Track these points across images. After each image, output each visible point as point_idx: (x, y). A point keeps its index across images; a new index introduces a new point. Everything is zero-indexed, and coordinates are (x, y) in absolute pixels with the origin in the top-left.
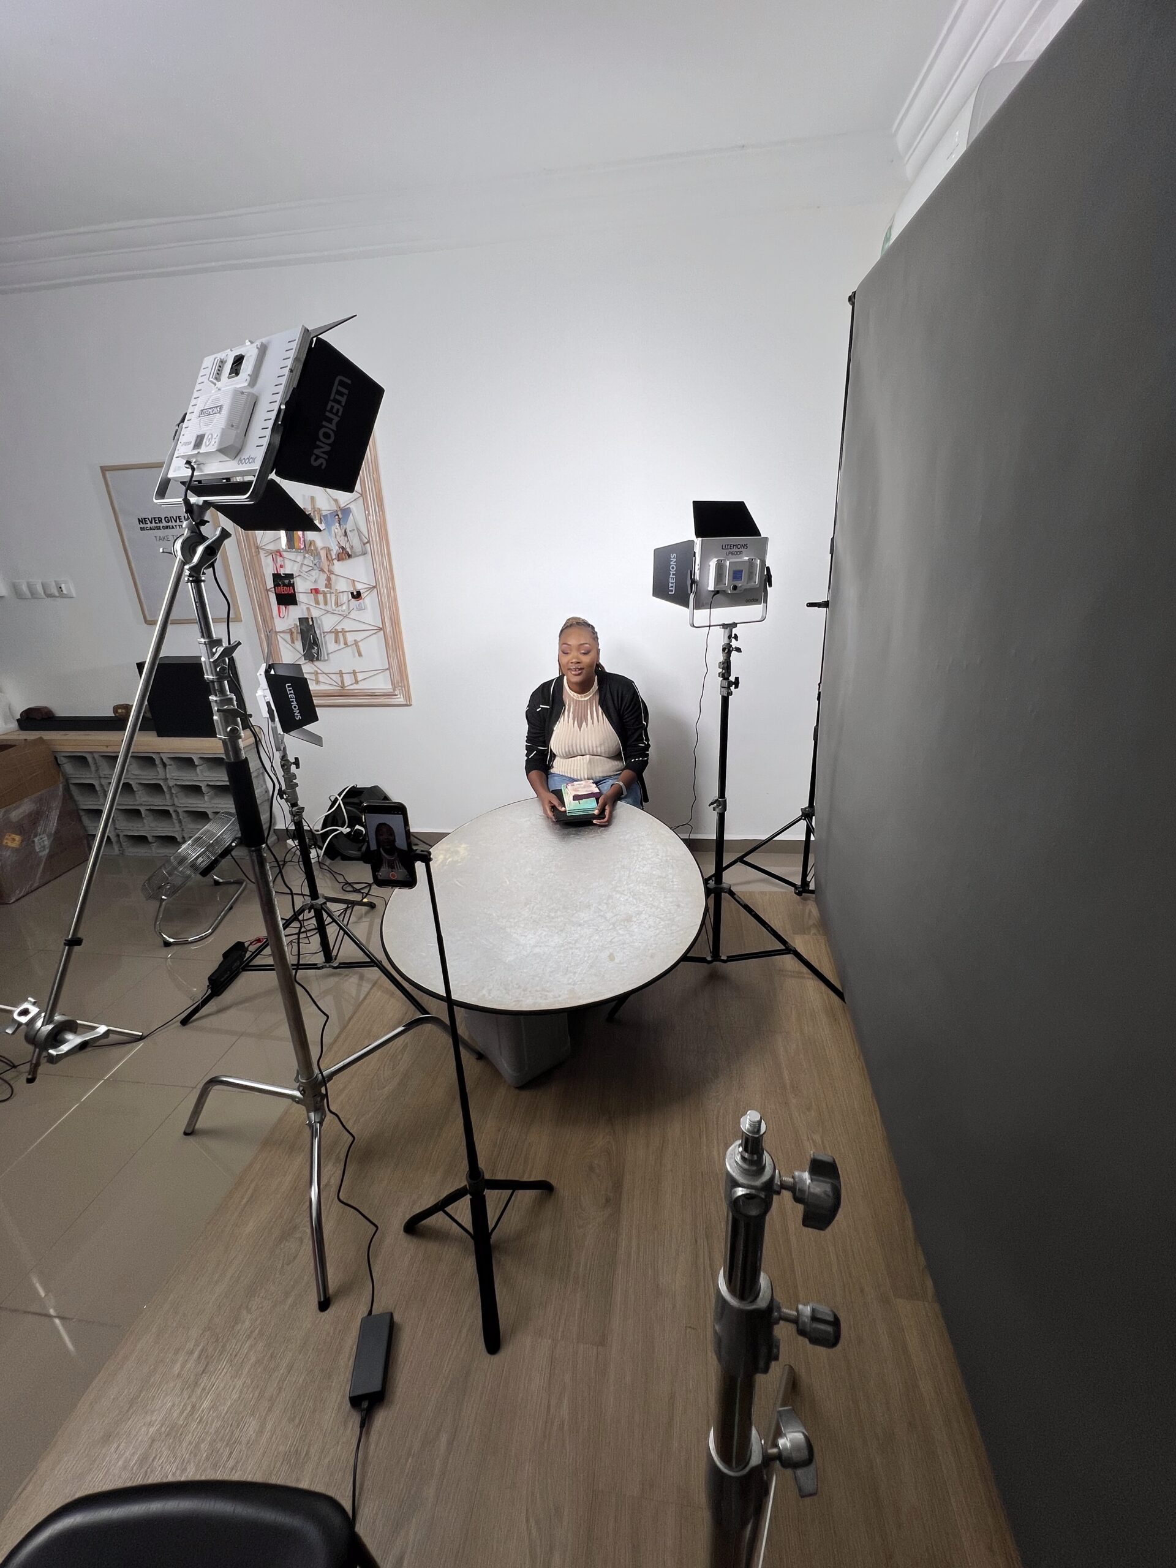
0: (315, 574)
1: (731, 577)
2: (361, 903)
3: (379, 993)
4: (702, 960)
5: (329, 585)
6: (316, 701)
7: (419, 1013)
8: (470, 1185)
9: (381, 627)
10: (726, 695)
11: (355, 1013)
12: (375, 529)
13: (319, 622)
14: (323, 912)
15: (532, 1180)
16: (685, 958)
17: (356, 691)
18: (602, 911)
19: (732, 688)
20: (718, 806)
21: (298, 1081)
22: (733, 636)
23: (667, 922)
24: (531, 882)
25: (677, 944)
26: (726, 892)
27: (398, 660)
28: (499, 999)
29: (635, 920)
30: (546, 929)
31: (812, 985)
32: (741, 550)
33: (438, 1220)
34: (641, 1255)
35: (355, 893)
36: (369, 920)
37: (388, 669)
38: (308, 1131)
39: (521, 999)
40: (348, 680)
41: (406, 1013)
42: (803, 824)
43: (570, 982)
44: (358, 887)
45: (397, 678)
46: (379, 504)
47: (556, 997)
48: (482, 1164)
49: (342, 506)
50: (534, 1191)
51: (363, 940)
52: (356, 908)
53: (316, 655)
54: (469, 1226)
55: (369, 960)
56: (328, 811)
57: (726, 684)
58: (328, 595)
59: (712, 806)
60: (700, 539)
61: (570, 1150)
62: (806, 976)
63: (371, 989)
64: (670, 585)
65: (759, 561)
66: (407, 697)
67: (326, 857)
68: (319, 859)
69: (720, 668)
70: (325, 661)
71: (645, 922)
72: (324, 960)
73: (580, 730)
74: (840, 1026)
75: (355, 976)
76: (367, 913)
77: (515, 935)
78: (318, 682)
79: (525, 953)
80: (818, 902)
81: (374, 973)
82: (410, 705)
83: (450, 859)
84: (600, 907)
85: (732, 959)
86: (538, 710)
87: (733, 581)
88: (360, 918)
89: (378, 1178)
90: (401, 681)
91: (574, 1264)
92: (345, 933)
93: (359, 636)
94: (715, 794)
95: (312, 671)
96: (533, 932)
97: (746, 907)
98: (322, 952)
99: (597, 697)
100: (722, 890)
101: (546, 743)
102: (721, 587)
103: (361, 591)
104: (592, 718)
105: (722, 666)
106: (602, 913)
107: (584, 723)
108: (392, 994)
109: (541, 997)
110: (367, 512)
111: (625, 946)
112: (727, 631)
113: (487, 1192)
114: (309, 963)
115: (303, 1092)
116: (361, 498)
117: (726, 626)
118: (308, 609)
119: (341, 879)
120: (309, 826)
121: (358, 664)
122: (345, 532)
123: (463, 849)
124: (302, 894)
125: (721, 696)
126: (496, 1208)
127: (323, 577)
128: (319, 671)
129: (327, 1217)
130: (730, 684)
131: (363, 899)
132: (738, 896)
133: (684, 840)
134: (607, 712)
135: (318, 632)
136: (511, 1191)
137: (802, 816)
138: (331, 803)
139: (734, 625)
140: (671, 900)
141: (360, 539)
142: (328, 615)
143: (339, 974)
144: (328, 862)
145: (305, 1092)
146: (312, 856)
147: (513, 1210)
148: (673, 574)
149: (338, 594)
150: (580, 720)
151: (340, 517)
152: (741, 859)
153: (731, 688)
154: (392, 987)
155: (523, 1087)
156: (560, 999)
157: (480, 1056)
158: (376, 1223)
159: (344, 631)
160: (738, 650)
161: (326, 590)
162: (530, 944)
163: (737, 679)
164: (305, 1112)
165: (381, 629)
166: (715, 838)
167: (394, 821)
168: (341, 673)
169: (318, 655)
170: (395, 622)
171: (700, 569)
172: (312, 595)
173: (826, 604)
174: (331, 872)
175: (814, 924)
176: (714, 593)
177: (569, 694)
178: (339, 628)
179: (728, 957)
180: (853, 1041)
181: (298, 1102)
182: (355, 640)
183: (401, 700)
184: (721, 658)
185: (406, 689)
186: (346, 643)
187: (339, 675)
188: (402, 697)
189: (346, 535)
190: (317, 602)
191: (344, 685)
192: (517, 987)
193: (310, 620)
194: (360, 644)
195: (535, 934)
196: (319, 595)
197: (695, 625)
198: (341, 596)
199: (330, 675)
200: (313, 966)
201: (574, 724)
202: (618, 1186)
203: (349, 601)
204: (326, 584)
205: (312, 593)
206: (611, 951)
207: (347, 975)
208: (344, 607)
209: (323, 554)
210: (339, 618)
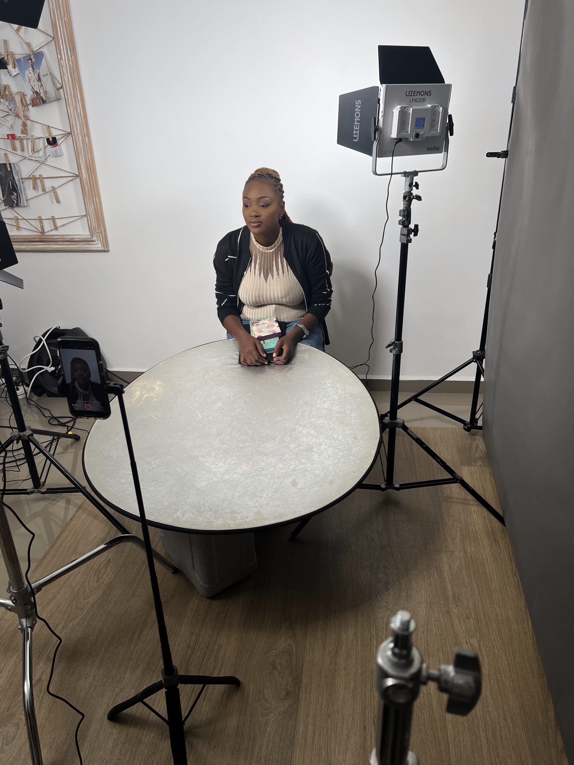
0: (11, 119)
1: (414, 126)
2: (66, 436)
3: (84, 515)
4: (378, 487)
5: (25, 130)
6: (16, 247)
7: (120, 533)
8: (165, 680)
9: (78, 174)
10: (405, 242)
11: (61, 533)
12: (68, 73)
13: (17, 168)
14: (31, 444)
15: (221, 676)
16: (360, 485)
17: (56, 237)
18: (286, 442)
19: (412, 236)
20: (394, 348)
21: (10, 592)
22: (414, 184)
23: (345, 452)
24: (221, 416)
25: (354, 472)
26: (400, 427)
27: (95, 207)
28: (192, 520)
29: (316, 450)
30: (235, 458)
31: (476, 509)
32: (423, 97)
33: (138, 709)
34: (316, 738)
35: (60, 426)
36: (73, 451)
37: (85, 216)
38: (20, 636)
39: (212, 520)
40: (48, 226)
41: (109, 533)
42: (474, 366)
43: (257, 505)
44: (63, 421)
45: (94, 224)
46: (71, 47)
47: (244, 519)
48: (176, 662)
49: (35, 50)
50: (223, 685)
51: (69, 469)
52: (62, 440)
53: (16, 201)
54: (165, 714)
55: (74, 486)
56: (33, 351)
57: (405, 232)
58: (25, 141)
59: (389, 348)
60: (384, 85)
61: (255, 651)
62: (471, 503)
63: (77, 511)
64: (355, 132)
65: (441, 108)
66: (104, 242)
67: (33, 394)
68: (26, 395)
69: (400, 216)
70: (24, 207)
71: (325, 452)
72: (33, 486)
73: (266, 281)
74: (499, 546)
75: (62, 501)
76: (72, 444)
77: (207, 464)
78: (18, 228)
79: (216, 479)
80: (484, 436)
81: (79, 498)
82: (108, 251)
83: (146, 395)
84: (284, 439)
85: (404, 486)
86: (226, 260)
87: (415, 129)
88: (66, 449)
89: (84, 674)
90: (98, 228)
91: (257, 746)
92: (52, 462)
93: (56, 183)
94: (391, 337)
95: (13, 217)
96: (223, 460)
97: (419, 441)
98: (31, 480)
99: (282, 250)
100: (396, 425)
101: (236, 290)
102: (403, 135)
103: (56, 137)
104: (277, 270)
105: (402, 214)
106: (286, 444)
107: (270, 275)
108: (96, 517)
109: (230, 519)
110: (59, 56)
111: (306, 473)
112: (408, 179)
113: (180, 686)
114: (19, 488)
115: (15, 601)
116: (53, 41)
117: (408, 174)
118: (6, 155)
119: (47, 414)
120: (16, 365)
121: (56, 211)
122: (39, 76)
123: (158, 386)
124: (11, 427)
125: (400, 243)
126: (189, 701)
127: (19, 122)
128: (19, 217)
129: (40, 707)
130: (410, 231)
131: (68, 432)
132: (411, 431)
133: (363, 381)
134: (291, 264)
135: (16, 178)
136: (202, 685)
137: (473, 358)
138: (35, 343)
139: (416, 173)
140: (348, 432)
141: (54, 84)
142: (26, 161)
143: (48, 499)
144: (35, 398)
145: (16, 601)
146: (18, 392)
147: (204, 700)
148: (358, 122)
149: (34, 140)
150: (267, 272)
151: (34, 61)
152: (415, 398)
153: (410, 235)
154: (96, 510)
155: (213, 598)
156: (247, 520)
157: (176, 571)
158: (83, 713)
159: (41, 178)
160: (419, 198)
161: (22, 136)
162: (221, 472)
163: (416, 226)
164: (18, 618)
165: (77, 176)
166: (391, 379)
167: (88, 355)
168: (40, 220)
169: (17, 201)
170: (91, 169)
171: (384, 116)
172: (9, 140)
173: (504, 155)
174: (38, 407)
175: (480, 456)
176: (396, 141)
177: (255, 246)
178: (37, 174)
179: (401, 485)
180: (511, 560)
181: (10, 610)
182: (53, 187)
183: (98, 246)
184: (401, 205)
185: (104, 234)
186: (44, 190)
187: (38, 221)
188: (99, 243)
189: (39, 79)
190: (14, 149)
191: (44, 231)
192: (209, 509)
193: (8, 166)
194: (58, 191)
195: (225, 462)
196: (15, 141)
197: (378, 173)
198: (38, 142)
199: (29, 221)
200: (24, 492)
201: (260, 275)
202: (297, 681)
203: (45, 147)
204: (22, 129)
205: (8, 138)
206: (294, 478)
207: (54, 500)
208: (41, 153)
209: (18, 99)
210: (36, 164)
